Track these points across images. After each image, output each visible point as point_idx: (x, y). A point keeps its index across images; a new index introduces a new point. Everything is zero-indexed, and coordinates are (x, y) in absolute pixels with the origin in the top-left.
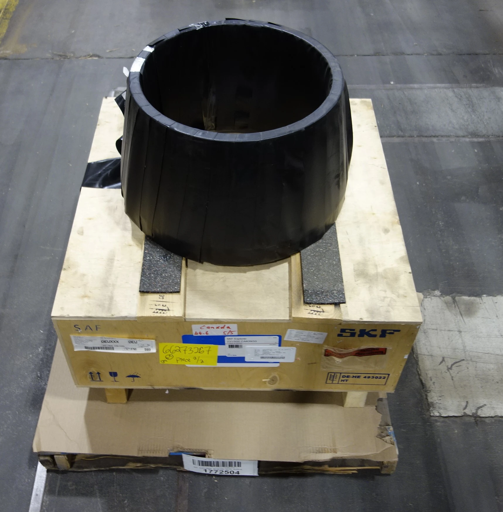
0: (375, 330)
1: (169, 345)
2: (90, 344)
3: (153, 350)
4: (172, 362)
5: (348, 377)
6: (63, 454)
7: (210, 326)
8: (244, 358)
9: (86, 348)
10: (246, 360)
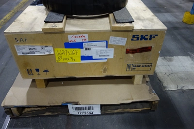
0: (147, 35)
1: (59, 49)
2: (24, 51)
3: (53, 53)
4: (61, 61)
5: (135, 66)
6: (15, 107)
7: (76, 36)
8: (92, 56)
9: (23, 53)
10: (93, 58)
